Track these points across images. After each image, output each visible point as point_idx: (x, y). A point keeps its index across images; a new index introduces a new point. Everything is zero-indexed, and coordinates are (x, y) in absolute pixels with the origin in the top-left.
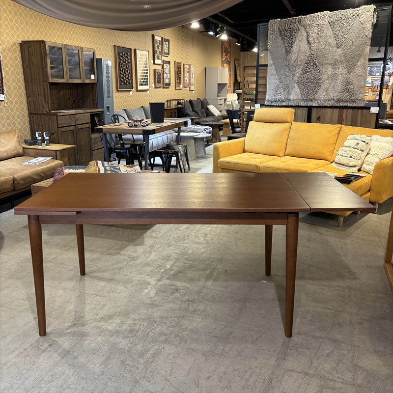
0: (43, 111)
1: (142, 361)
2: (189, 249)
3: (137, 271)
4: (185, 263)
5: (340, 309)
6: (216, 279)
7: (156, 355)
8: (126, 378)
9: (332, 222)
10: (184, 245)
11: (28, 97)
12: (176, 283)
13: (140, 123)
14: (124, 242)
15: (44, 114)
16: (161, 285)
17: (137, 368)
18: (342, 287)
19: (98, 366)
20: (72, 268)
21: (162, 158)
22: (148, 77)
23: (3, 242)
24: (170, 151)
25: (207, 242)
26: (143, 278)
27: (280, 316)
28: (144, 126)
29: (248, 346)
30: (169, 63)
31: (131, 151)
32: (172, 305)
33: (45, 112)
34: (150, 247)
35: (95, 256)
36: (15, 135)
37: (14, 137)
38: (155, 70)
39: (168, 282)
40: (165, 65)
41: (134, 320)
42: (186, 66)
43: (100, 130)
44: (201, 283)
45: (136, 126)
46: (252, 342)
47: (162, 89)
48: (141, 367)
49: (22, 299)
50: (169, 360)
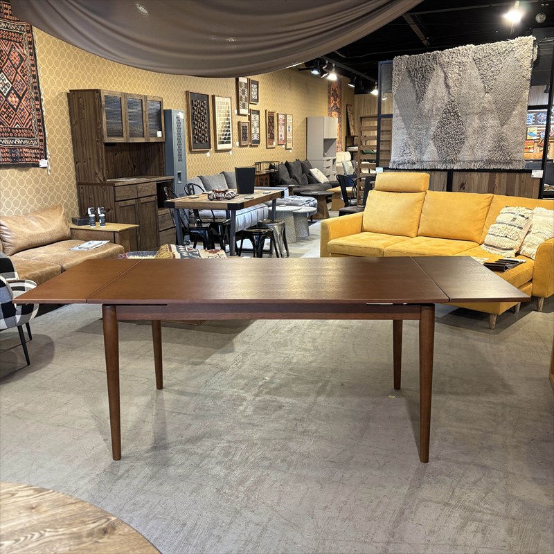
0: (95, 180)
1: (241, 488)
2: (292, 358)
3: (228, 384)
4: (290, 375)
5: (491, 430)
6: (330, 395)
7: (258, 482)
8: (224, 508)
9: (481, 323)
10: (287, 352)
11: (76, 163)
12: (278, 398)
13: (223, 195)
14: (208, 349)
15: (97, 184)
16: (260, 401)
17: (237, 497)
18: (493, 403)
19: (188, 494)
20: (144, 380)
21: (252, 240)
22: (231, 133)
23: (54, 350)
24: (262, 230)
25: (316, 349)
26: (235, 392)
27: (413, 438)
28: (229, 199)
29: (374, 472)
30: (258, 112)
31: (211, 231)
32: (275, 425)
33: (99, 182)
34: (242, 355)
35: (174, 365)
36: (61, 213)
37: (60, 215)
38: (239, 123)
39: (268, 397)
40: (253, 116)
41: (229, 442)
42: (281, 117)
43: (172, 205)
44: (311, 399)
45: (218, 198)
46: (379, 469)
47: (248, 148)
48: (242, 495)
49: (87, 418)
50: (276, 488)
